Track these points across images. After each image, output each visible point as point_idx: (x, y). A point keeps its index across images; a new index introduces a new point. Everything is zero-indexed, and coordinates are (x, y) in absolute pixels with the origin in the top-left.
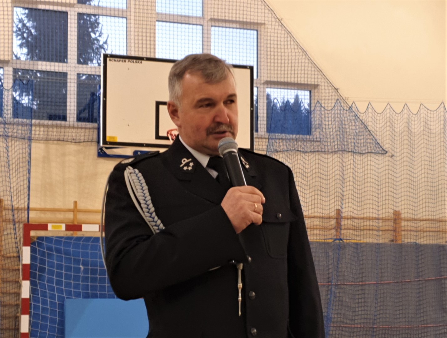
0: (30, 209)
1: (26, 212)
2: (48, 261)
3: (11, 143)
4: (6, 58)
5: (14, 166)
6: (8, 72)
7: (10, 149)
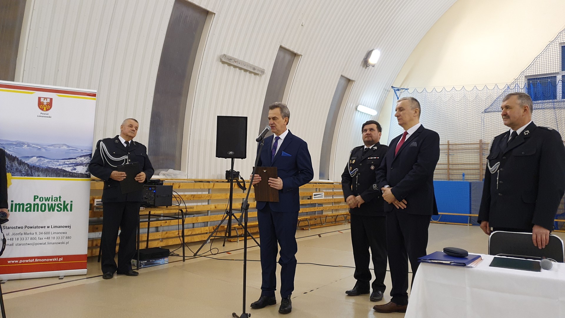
3: (557, 111)
4: (557, 71)
5: (560, 122)
6: (559, 78)
7: (557, 114)
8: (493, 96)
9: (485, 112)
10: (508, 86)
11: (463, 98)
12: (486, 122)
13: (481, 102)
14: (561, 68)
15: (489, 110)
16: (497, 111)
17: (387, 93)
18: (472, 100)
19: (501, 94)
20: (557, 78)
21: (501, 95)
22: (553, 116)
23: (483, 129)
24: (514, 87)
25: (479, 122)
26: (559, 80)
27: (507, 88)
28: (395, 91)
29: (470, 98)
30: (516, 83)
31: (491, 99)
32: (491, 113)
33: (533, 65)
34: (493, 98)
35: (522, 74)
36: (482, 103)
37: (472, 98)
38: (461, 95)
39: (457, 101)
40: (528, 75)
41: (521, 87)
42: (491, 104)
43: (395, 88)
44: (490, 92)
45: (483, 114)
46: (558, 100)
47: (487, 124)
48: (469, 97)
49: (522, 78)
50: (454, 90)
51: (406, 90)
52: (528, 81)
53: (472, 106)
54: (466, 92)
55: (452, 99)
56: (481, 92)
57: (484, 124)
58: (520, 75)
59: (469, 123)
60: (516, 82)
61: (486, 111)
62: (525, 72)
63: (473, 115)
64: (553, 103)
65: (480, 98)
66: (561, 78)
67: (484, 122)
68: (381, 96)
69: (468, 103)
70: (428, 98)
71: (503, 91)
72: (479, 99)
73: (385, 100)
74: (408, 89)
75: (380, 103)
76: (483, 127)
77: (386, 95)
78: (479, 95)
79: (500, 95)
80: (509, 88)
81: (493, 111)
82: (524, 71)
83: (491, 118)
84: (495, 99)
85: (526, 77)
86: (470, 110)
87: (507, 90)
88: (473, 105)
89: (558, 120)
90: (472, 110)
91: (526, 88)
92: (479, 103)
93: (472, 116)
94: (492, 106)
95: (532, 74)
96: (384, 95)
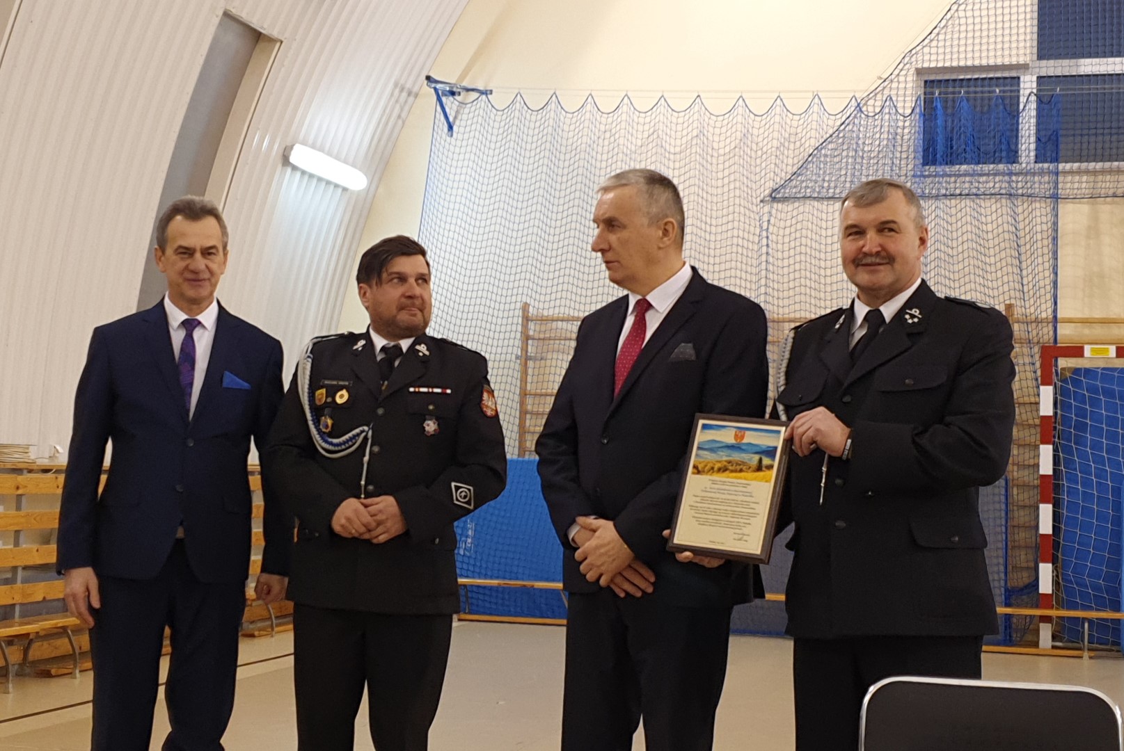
0: (1058, 320)
1: (1051, 325)
2: (1091, 411)
3: (1022, 207)
4: (1022, 60)
5: (1028, 246)
6: (1028, 84)
7: (1021, 218)
8: (803, 140)
9: (774, 199)
10: (859, 105)
11: (694, 142)
12: (774, 237)
13: (758, 161)
14: (1035, 50)
15: (787, 192)
16: (816, 195)
17: (406, 102)
18: (727, 149)
19: (831, 132)
20: (1022, 85)
21: (831, 136)
22: (1005, 225)
23: (764, 264)
24: (877, 110)
25: (751, 238)
26: (1028, 92)
27: (853, 109)
28: (439, 99)
29: (722, 145)
30: (886, 92)
31: (797, 152)
32: (796, 204)
33: (943, 31)
34: (802, 149)
35: (907, 59)
36: (764, 165)
37: (728, 141)
38: (690, 129)
39: (672, 150)
40: (926, 65)
41: (901, 111)
42: (795, 169)
43: (438, 86)
44: (795, 124)
45: (767, 209)
46: (1024, 165)
47: (780, 246)
48: (716, 139)
49: (906, 75)
50: (662, 108)
51: (484, 97)
52: (925, 87)
53: (726, 172)
54: (706, 119)
55: (654, 144)
56: (763, 122)
57: (767, 245)
58: (901, 65)
59: (713, 238)
60: (884, 88)
61: (774, 197)
62: (916, 53)
63: (731, 209)
64: (1007, 178)
65: (757, 144)
66: (1035, 85)
67: (767, 237)
68: (384, 111)
69: (714, 161)
70: (565, 135)
71: (839, 123)
72: (754, 147)
73: (396, 131)
74: (491, 92)
75: (379, 140)
76: (764, 258)
77: (402, 109)
78: (755, 132)
79: (828, 135)
80: (860, 109)
81: (804, 197)
82: (914, 52)
83: (794, 221)
84: (810, 152)
85: (919, 72)
86: (720, 191)
87: (855, 117)
88: (732, 169)
89: (1022, 242)
90: (726, 189)
91: (920, 114)
92: (753, 163)
93: (725, 212)
94: (799, 178)
95: (940, 65)
96: (398, 107)
